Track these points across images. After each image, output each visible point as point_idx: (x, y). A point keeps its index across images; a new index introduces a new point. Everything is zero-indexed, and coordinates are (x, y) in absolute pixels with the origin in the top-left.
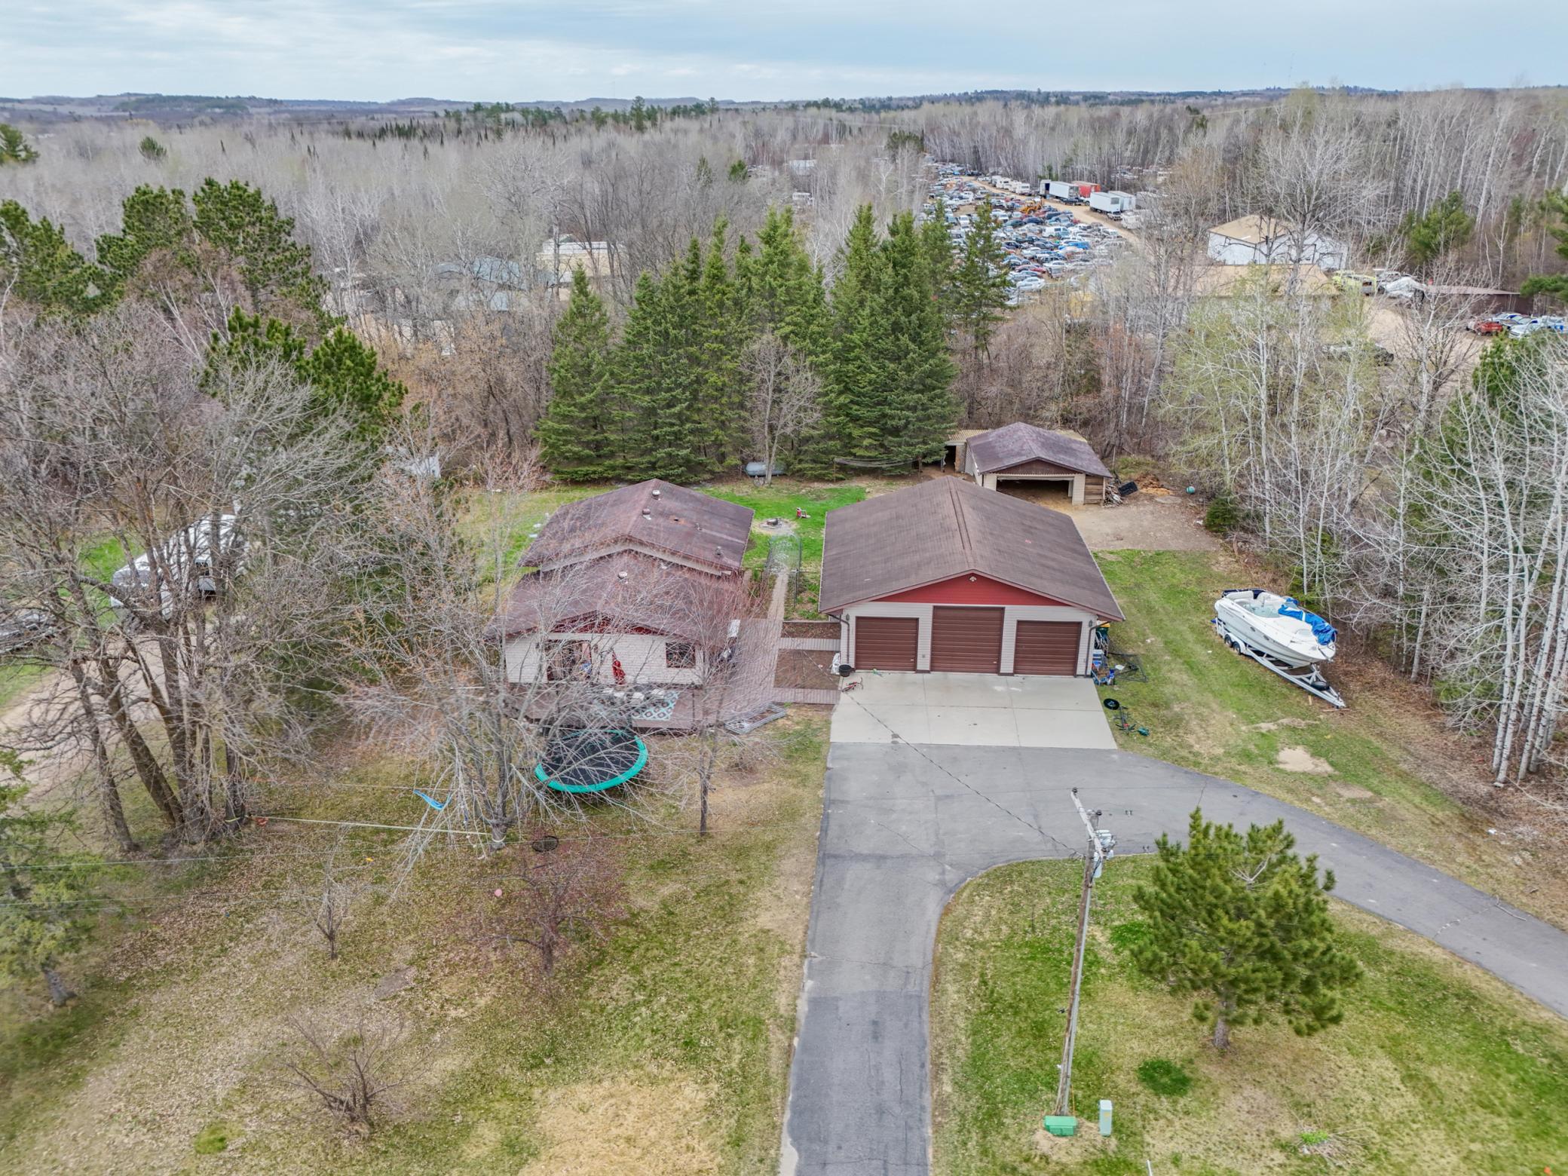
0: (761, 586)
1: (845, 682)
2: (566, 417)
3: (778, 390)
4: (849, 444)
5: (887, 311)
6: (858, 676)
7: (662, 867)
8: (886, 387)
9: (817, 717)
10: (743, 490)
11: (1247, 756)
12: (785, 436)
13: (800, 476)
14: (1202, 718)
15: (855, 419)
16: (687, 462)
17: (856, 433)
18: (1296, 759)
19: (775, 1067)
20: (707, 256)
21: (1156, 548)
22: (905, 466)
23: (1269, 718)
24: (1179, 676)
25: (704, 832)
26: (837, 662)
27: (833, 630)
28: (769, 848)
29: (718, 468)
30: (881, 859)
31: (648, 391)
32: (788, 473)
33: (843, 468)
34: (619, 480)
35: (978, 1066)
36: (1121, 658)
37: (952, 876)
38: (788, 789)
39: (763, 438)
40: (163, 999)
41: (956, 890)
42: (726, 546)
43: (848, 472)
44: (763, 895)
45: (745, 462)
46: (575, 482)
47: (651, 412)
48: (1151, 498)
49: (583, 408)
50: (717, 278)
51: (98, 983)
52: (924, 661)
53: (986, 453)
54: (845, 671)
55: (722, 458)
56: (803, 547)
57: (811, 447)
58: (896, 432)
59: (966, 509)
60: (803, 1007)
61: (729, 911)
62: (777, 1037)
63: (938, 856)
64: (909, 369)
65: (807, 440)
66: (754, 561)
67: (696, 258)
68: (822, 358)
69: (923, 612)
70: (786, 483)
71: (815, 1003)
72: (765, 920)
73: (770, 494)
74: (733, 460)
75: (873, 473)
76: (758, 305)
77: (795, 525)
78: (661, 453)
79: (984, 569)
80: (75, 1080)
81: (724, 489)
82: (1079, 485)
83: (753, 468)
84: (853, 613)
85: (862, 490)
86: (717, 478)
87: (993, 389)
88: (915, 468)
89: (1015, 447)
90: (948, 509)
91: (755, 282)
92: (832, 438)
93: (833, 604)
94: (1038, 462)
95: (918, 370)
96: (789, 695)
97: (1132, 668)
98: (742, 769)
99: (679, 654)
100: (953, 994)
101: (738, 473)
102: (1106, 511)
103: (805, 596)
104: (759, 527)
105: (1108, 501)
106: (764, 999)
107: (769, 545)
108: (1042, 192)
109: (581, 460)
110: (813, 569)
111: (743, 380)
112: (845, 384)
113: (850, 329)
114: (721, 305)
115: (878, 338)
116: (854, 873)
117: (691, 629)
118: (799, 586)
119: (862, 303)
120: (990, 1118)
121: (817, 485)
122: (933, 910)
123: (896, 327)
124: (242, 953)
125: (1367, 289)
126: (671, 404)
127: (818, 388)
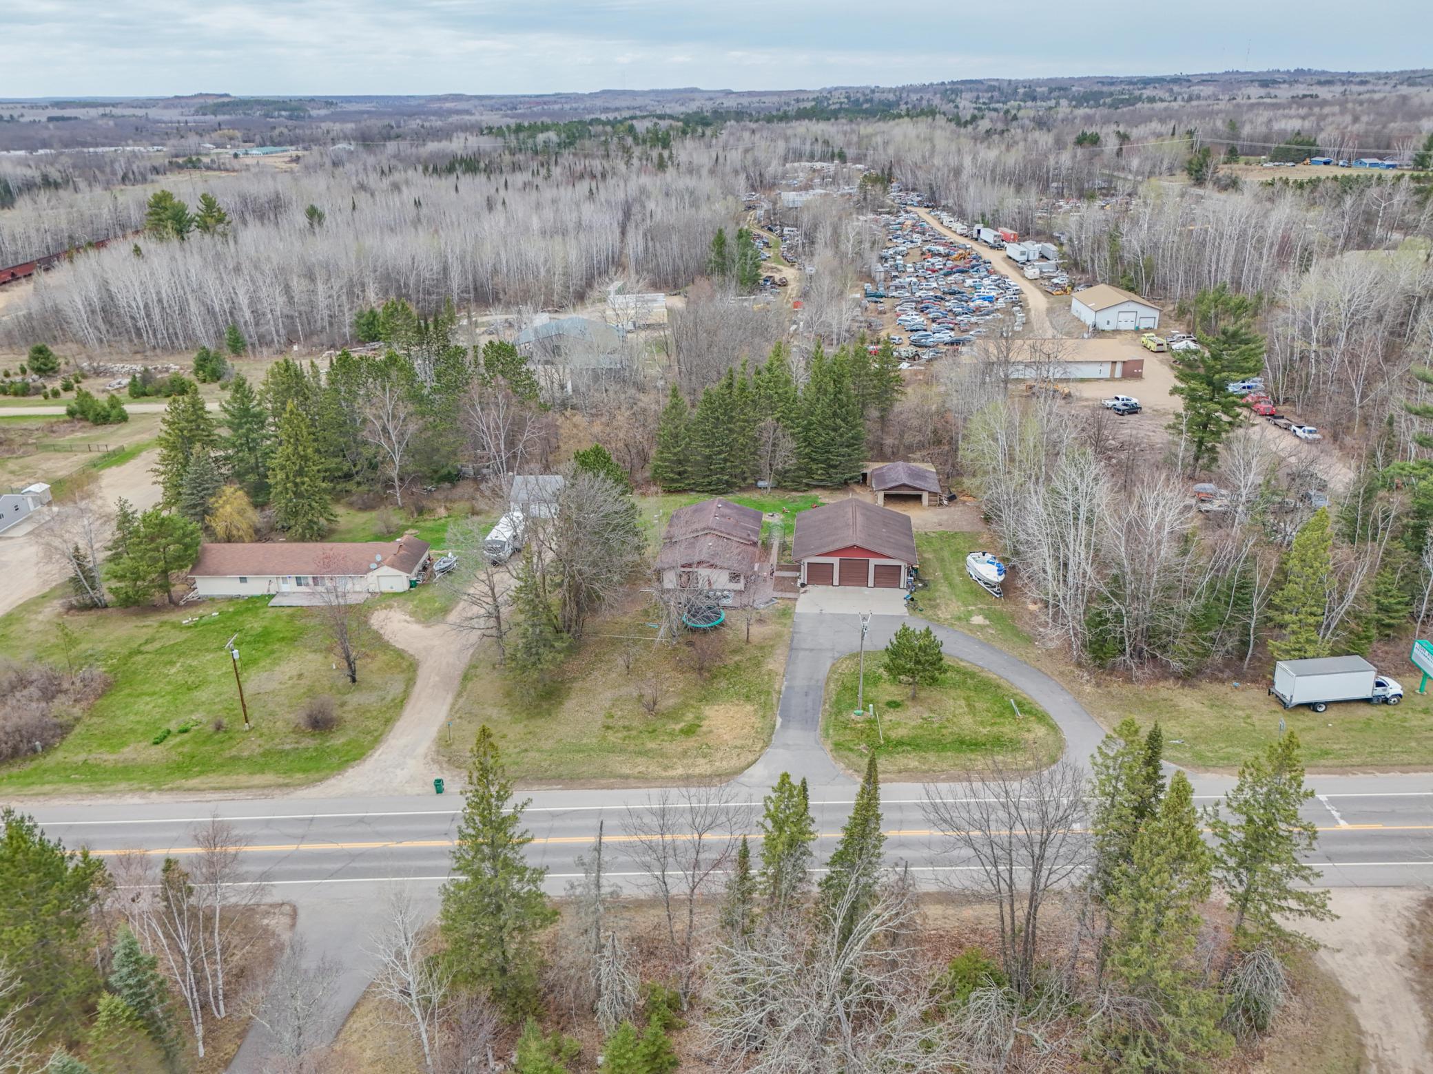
0: (766, 547)
1: (802, 590)
2: (666, 460)
3: (774, 445)
4: (810, 473)
5: (830, 406)
6: (809, 587)
7: (734, 652)
8: (829, 444)
9: (790, 603)
10: (755, 496)
11: (959, 619)
12: (777, 470)
13: (785, 488)
14: (947, 605)
15: (814, 460)
16: (727, 482)
17: (814, 467)
18: (978, 620)
19: (775, 701)
20: (738, 378)
21: (957, 530)
22: (841, 484)
23: (974, 605)
24: (944, 588)
25: (748, 641)
26: (799, 582)
27: (798, 569)
28: (772, 646)
29: (743, 485)
30: (812, 650)
31: (708, 446)
32: (778, 486)
33: (807, 485)
34: (692, 490)
35: (838, 702)
36: (921, 581)
37: (837, 655)
38: (779, 628)
39: (767, 470)
41: (838, 659)
42: (752, 530)
43: (809, 487)
44: (770, 660)
45: (756, 481)
46: (670, 492)
47: (709, 457)
48: (964, 502)
49: (675, 454)
50: (743, 390)
52: (836, 582)
53: (881, 477)
54: (803, 585)
55: (745, 479)
56: (786, 528)
57: (790, 474)
58: (835, 467)
59: (858, 515)
60: (783, 689)
61: (758, 664)
62: (775, 696)
63: (833, 650)
64: (841, 436)
65: (789, 471)
66: (763, 535)
67: (731, 378)
68: (796, 430)
69: (835, 561)
70: (778, 493)
71: (787, 688)
72: (770, 667)
73: (770, 498)
74: (750, 481)
75: (824, 487)
76: (764, 402)
77: (782, 517)
78: (714, 478)
79: (859, 543)
80: (561, 703)
81: (746, 495)
82: (925, 496)
83: (760, 484)
84: (806, 561)
85: (817, 497)
86: (742, 489)
87: (889, 441)
88: (844, 485)
89: (894, 476)
90: (850, 515)
91: (762, 391)
92: (801, 469)
93: (798, 558)
94: (904, 486)
95: (846, 436)
96: (779, 594)
97: (925, 585)
98: (761, 621)
99: (735, 577)
100: (832, 685)
101: (754, 487)
102: (939, 510)
103: (787, 553)
104: (766, 518)
105: (941, 504)
106: (770, 687)
107: (770, 528)
108: (975, 236)
109: (673, 480)
110: (790, 539)
111: (756, 440)
112: (808, 442)
113: (812, 414)
114: (745, 403)
115: (825, 419)
116: (802, 654)
118: (784, 547)
119: (818, 400)
120: (840, 712)
121: (794, 494)
122: (828, 665)
123: (835, 414)
125: (1160, 348)
126: (720, 453)
127: (794, 445)
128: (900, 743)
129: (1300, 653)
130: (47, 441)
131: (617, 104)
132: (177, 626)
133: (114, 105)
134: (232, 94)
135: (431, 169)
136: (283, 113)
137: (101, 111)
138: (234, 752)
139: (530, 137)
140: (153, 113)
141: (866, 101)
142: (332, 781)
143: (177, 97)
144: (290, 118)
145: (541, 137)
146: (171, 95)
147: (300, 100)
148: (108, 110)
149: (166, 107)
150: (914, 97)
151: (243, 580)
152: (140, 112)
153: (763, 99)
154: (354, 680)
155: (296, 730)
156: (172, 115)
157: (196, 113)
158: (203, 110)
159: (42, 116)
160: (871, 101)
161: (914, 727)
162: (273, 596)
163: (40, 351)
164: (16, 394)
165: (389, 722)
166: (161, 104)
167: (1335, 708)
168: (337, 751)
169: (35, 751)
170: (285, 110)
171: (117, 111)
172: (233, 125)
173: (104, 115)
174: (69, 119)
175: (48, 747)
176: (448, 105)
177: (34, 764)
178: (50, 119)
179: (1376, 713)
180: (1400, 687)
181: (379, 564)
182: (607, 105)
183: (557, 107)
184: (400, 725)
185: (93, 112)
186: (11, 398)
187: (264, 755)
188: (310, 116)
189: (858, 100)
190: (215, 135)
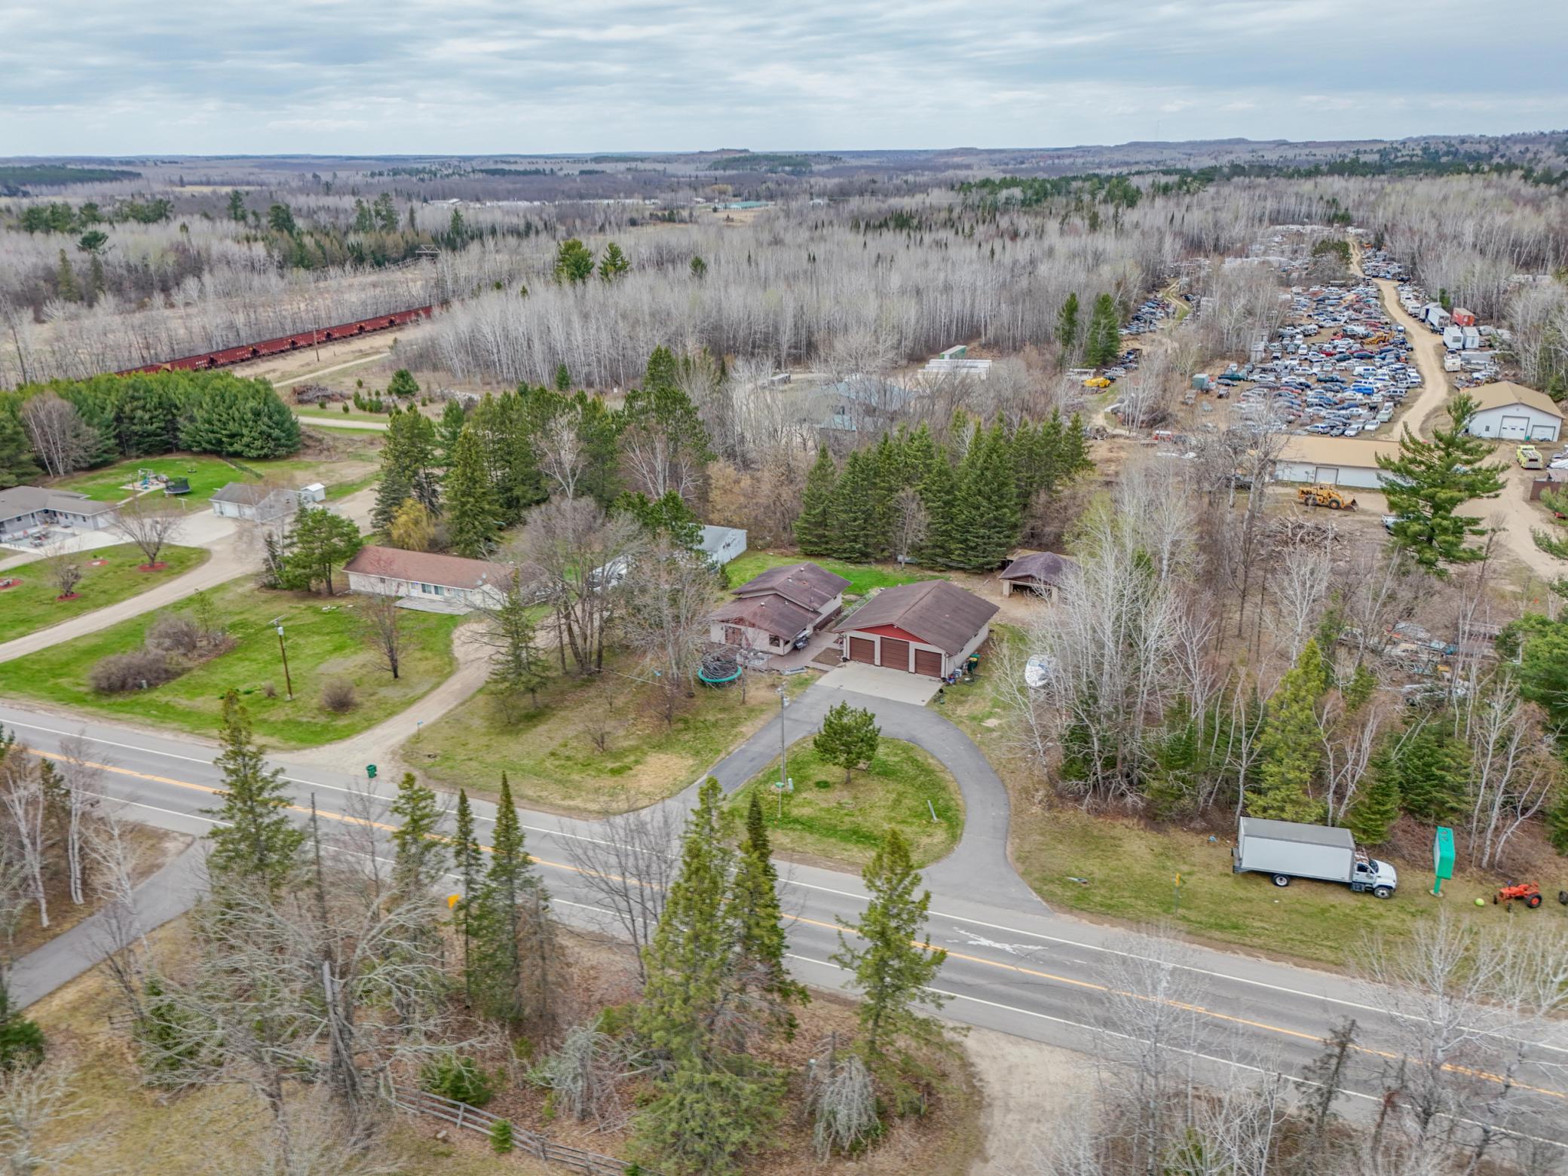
1: (844, 665)
2: (807, 521)
4: (947, 552)
5: (976, 482)
6: (851, 663)
7: (723, 709)
8: (970, 524)
9: (817, 674)
10: (887, 569)
11: (974, 718)
12: (910, 544)
14: (975, 703)
15: (953, 538)
16: (861, 551)
17: (953, 546)
18: (992, 722)
19: (717, 760)
22: (978, 568)
24: (990, 687)
25: (744, 702)
26: (841, 656)
27: (843, 642)
28: (762, 711)
29: (879, 557)
30: (796, 721)
32: (915, 563)
34: (829, 556)
35: (775, 772)
38: (785, 695)
40: (562, 713)
41: (813, 733)
43: (948, 567)
44: (749, 723)
45: (894, 554)
47: (845, 523)
51: (547, 706)
52: (877, 661)
53: (1017, 566)
54: (845, 660)
55: (882, 551)
57: (926, 551)
58: (973, 549)
59: (929, 596)
60: (736, 751)
61: (735, 725)
62: (722, 756)
63: (817, 724)
65: (924, 547)
68: (936, 504)
69: (876, 638)
71: (741, 750)
72: (744, 729)
73: (900, 574)
74: (888, 553)
75: (963, 570)
78: (849, 545)
80: (535, 726)
81: (880, 568)
82: (1055, 592)
83: (898, 558)
84: (849, 634)
86: (877, 561)
88: (984, 571)
89: (1029, 566)
90: (921, 596)
92: (937, 547)
94: (1030, 577)
96: (814, 665)
97: (972, 680)
98: (773, 686)
99: (775, 640)
100: (784, 757)
101: (892, 559)
106: (726, 747)
108: (1422, 316)
109: (812, 544)
111: (895, 511)
112: (949, 518)
115: (969, 495)
116: (783, 723)
117: (783, 633)
121: (929, 572)
122: (800, 736)
123: (979, 492)
124: (587, 706)
125: (1533, 465)
126: (855, 520)
127: (929, 519)
128: (796, 821)
129: (1275, 812)
130: (361, 451)
131: (1139, 157)
132: (317, 612)
133: (642, 160)
134: (751, 150)
135: (862, 225)
136: (787, 168)
137: (628, 165)
138: (265, 716)
139: (991, 193)
140: (671, 168)
141: (1447, 154)
142: (307, 752)
143: (702, 153)
144: (792, 173)
145: (1004, 194)
146: (697, 150)
147: (806, 155)
148: (633, 165)
149: (686, 162)
150: (1517, 149)
151: (383, 581)
152: (660, 167)
153: (1314, 151)
154: (396, 676)
155: (320, 709)
156: (689, 170)
157: (710, 168)
158: (715, 166)
159: (574, 170)
160: (1456, 154)
161: (821, 809)
162: (401, 598)
163: (403, 376)
164: (371, 411)
165: (391, 714)
166: (683, 159)
167: (1304, 885)
168: (335, 730)
169: (140, 687)
170: (789, 165)
171: (641, 166)
172: (729, 180)
173: (629, 169)
174: (597, 172)
175: (152, 686)
176: (957, 160)
177: (134, 698)
178: (582, 172)
179: (1347, 902)
180: (1394, 877)
181: (485, 582)
182: (1127, 159)
183: (1067, 161)
184: (397, 718)
185: (622, 166)
186: (367, 414)
187: (284, 723)
188: (811, 172)
189: (1437, 152)
190: (708, 190)
